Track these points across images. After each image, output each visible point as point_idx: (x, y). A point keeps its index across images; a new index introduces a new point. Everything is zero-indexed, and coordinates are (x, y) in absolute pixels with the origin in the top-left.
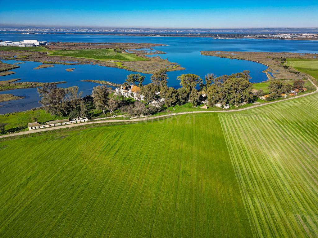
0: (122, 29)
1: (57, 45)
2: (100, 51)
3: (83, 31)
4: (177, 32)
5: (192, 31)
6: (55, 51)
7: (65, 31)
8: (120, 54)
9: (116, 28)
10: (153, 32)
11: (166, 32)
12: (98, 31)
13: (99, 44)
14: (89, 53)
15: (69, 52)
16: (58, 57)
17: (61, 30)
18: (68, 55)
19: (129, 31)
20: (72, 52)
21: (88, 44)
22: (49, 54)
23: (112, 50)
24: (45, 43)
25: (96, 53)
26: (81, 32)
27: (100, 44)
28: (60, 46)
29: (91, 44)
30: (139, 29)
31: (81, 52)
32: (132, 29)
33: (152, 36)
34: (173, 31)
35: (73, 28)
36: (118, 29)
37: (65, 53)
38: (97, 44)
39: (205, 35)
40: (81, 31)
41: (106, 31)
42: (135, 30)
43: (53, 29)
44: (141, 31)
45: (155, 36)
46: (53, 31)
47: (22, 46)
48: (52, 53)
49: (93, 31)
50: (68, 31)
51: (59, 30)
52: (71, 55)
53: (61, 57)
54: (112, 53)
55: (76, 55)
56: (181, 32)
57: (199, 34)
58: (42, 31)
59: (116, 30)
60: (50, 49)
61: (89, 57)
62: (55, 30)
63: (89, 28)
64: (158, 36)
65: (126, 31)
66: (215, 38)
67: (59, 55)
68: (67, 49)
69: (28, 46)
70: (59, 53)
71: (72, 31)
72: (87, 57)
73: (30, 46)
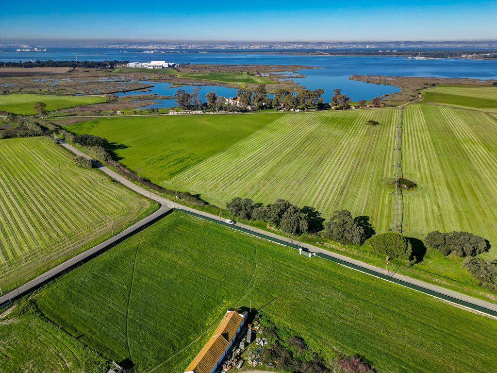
0: (280, 43)
1: (187, 67)
2: (233, 73)
3: (223, 47)
4: (368, 47)
5: (393, 46)
6: (184, 73)
7: (198, 47)
8: (252, 78)
9: (272, 43)
10: (327, 48)
11: (349, 48)
12: (244, 48)
13: (235, 66)
14: (219, 75)
15: (198, 75)
17: (194, 47)
18: (197, 77)
19: (290, 47)
20: (201, 75)
21: (223, 66)
22: (179, 76)
23: (246, 73)
24: (174, 65)
25: (226, 76)
26: (219, 49)
27: (237, 66)
28: (190, 69)
29: (226, 66)
30: (307, 43)
31: (211, 75)
32: (295, 43)
34: (360, 47)
35: (210, 43)
36: (274, 43)
37: (195, 75)
38: (233, 66)
39: (401, 52)
40: (221, 48)
41: (256, 47)
42: (300, 46)
43: (183, 46)
44: (308, 47)
45: (321, 54)
46: (183, 48)
47: (150, 68)
48: (182, 76)
49: (236, 47)
50: (202, 48)
51: (190, 47)
52: (200, 77)
53: (190, 79)
54: (245, 76)
55: (205, 77)
56: (374, 47)
57: (395, 51)
58: (168, 48)
59: (271, 45)
60: (179, 71)
62: (185, 47)
63: (233, 43)
64: (328, 55)
65: (286, 47)
66: (410, 58)
67: (188, 78)
68: (197, 71)
69: (157, 68)
70: (189, 75)
71: (208, 48)
72: (215, 79)
73: (158, 68)
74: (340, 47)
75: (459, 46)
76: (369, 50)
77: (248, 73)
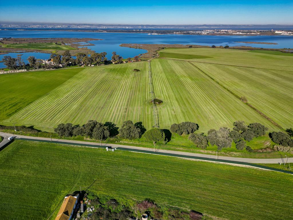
0: (75, 24)
1: (10, 40)
2: (45, 44)
3: (35, 27)
4: (127, 28)
5: (140, 27)
6: (8, 45)
7: (16, 27)
8: (59, 46)
9: (69, 24)
10: (105, 28)
11: (117, 28)
12: (50, 27)
13: (46, 39)
14: (35, 45)
15: (19, 45)
16: (11, 48)
17: (13, 26)
18: (19, 47)
19: (82, 27)
20: (22, 45)
21: (37, 39)
22: (3, 46)
23: (55, 43)
25: (40, 46)
26: (33, 28)
27: (48, 39)
28: (12, 41)
29: (40, 39)
30: (92, 25)
31: (29, 45)
32: (85, 24)
33: (99, 32)
34: (123, 27)
35: (25, 24)
36: (71, 24)
37: (17, 46)
38: (44, 39)
39: (145, 31)
40: (34, 27)
41: (59, 27)
42: (88, 26)
43: (3, 25)
44: (93, 27)
45: (102, 32)
46: (4, 27)
49: (45, 27)
50: (19, 27)
51: (10, 26)
52: (21, 47)
53: (13, 48)
54: (54, 45)
55: (25, 47)
56: (130, 28)
57: (142, 30)
59: (69, 25)
60: (3, 43)
61: (34, 48)
62: (6, 26)
63: (42, 24)
64: (105, 32)
65: (79, 27)
66: (149, 34)
67: (11, 47)
68: (18, 43)
70: (12, 46)
71: (24, 27)
72: (33, 48)
74: (112, 27)
75: (172, 28)
76: (128, 29)
77: (56, 43)
